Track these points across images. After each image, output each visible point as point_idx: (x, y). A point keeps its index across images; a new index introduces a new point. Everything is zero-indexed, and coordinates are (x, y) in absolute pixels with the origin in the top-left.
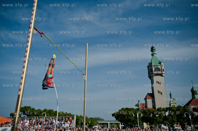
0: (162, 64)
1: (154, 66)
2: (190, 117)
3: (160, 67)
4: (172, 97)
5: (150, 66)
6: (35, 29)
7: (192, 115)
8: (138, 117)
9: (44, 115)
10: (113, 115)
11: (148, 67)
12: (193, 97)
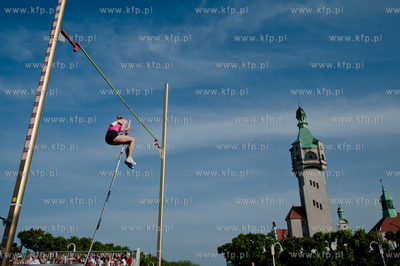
0: (320, 143)
1: (304, 149)
2: (382, 252)
3: (316, 151)
4: (343, 217)
5: (295, 149)
6: (62, 32)
7: (386, 247)
8: (273, 253)
9: (71, 249)
10: (220, 250)
11: (291, 150)
12: (386, 215)
